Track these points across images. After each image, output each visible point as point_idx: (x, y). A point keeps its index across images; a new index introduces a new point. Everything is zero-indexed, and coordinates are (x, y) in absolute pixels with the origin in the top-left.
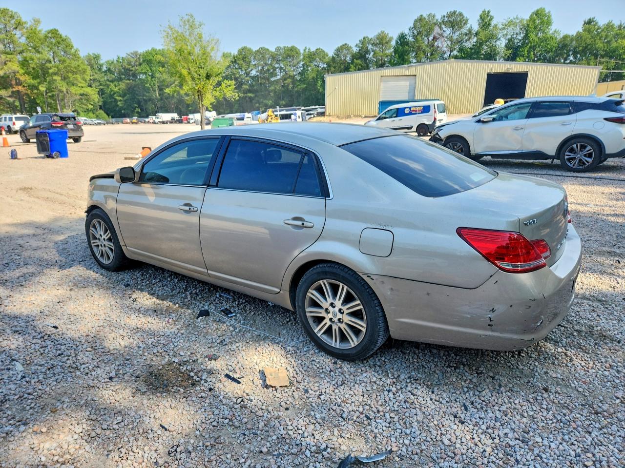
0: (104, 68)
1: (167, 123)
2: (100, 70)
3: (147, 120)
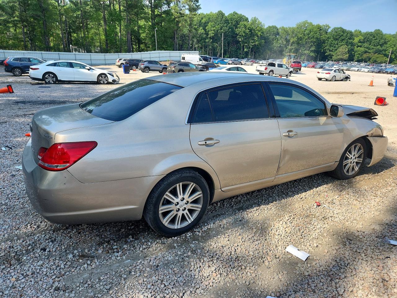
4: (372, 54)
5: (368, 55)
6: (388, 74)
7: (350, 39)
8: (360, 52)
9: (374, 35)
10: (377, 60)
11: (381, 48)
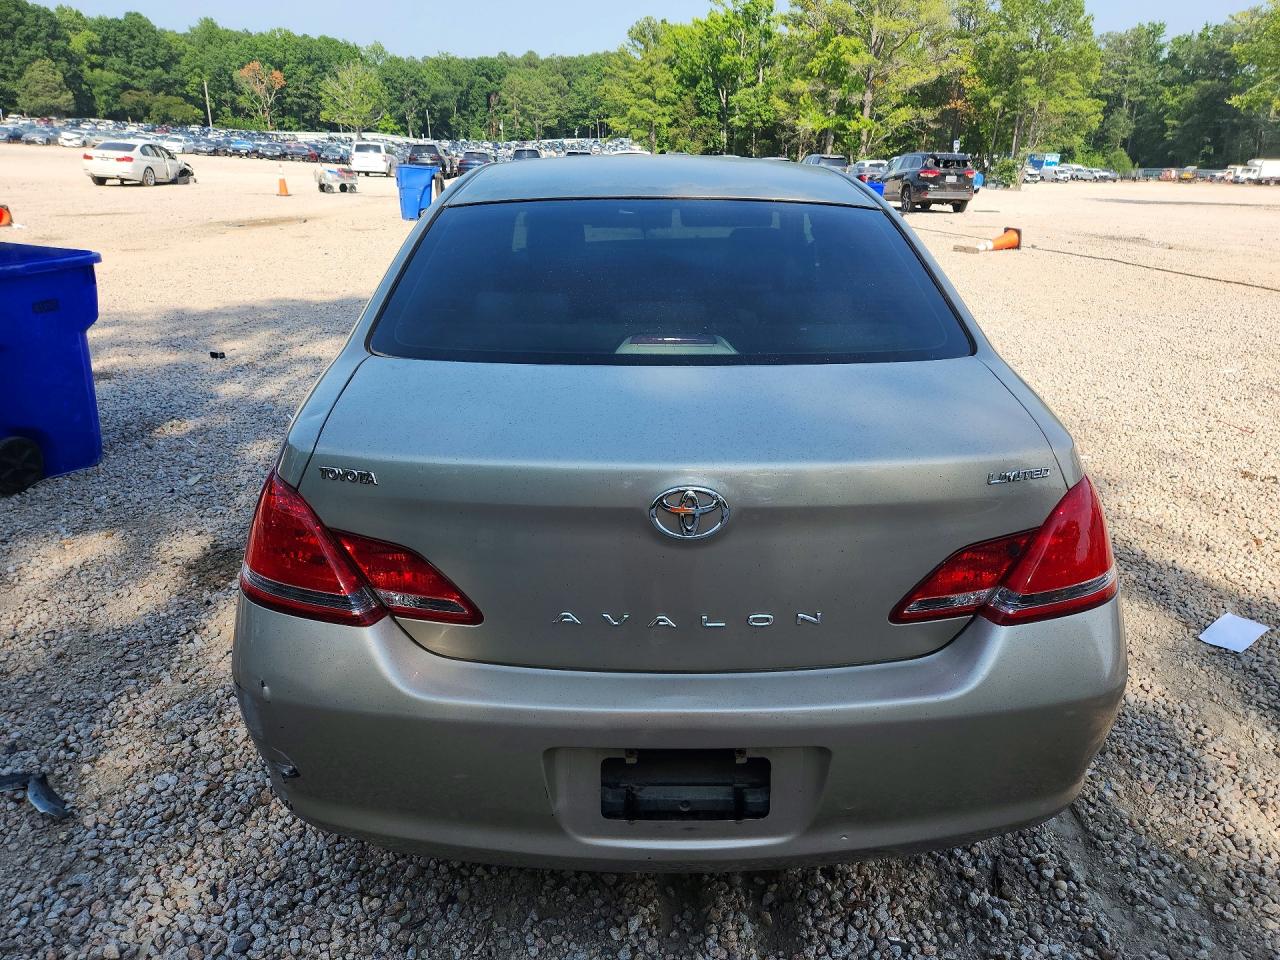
0: (1165, 55)
1: (1267, 183)
2: (1153, 57)
3: (1219, 174)
4: (148, 93)
5: (137, 98)
6: (241, 156)
7: (54, 36)
8: (107, 87)
9: (129, 31)
10: (172, 112)
11: (165, 76)
